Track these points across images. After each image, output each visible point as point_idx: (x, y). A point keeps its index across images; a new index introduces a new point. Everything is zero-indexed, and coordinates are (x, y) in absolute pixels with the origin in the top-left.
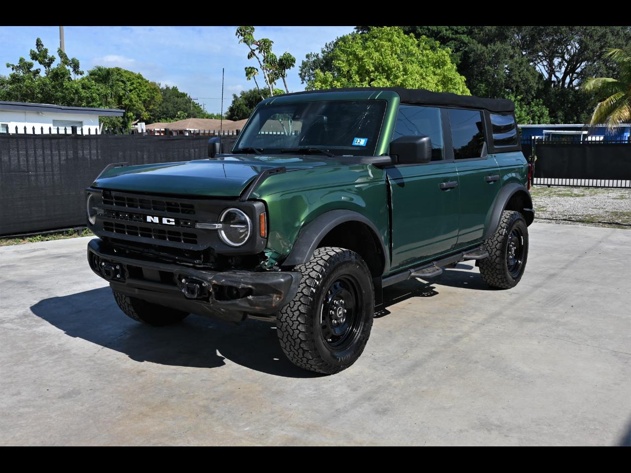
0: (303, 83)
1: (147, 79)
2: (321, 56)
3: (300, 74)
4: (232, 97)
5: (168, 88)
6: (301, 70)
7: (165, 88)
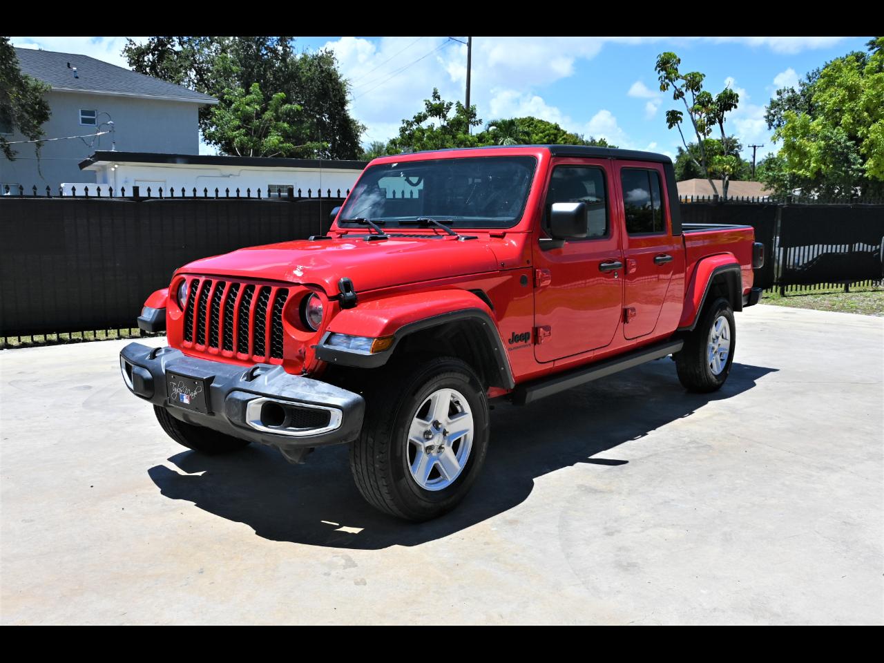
0: (770, 128)
1: (565, 130)
2: (798, 89)
3: (767, 117)
4: (677, 150)
5: (593, 141)
6: (769, 112)
7: (590, 141)
